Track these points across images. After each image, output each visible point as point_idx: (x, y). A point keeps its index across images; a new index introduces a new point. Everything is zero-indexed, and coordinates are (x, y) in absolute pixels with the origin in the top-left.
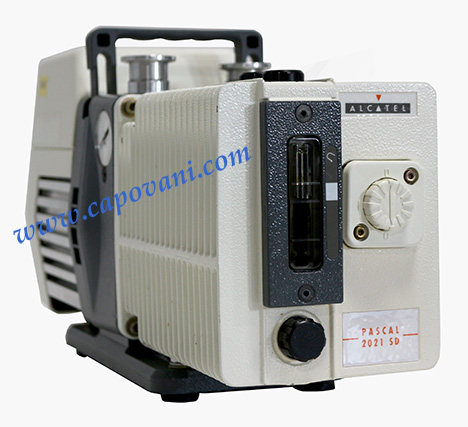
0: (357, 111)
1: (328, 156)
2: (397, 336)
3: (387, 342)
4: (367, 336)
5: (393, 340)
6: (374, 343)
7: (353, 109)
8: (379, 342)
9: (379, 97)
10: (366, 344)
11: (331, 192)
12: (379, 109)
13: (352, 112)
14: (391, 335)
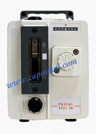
0: (58, 30)
1: (44, 45)
2: (72, 106)
3: (68, 108)
4: (60, 106)
5: (71, 108)
6: (63, 108)
7: (56, 29)
8: (65, 108)
9: (66, 25)
10: (60, 108)
11: (44, 56)
12: (66, 29)
13: (56, 30)
14: (70, 106)
